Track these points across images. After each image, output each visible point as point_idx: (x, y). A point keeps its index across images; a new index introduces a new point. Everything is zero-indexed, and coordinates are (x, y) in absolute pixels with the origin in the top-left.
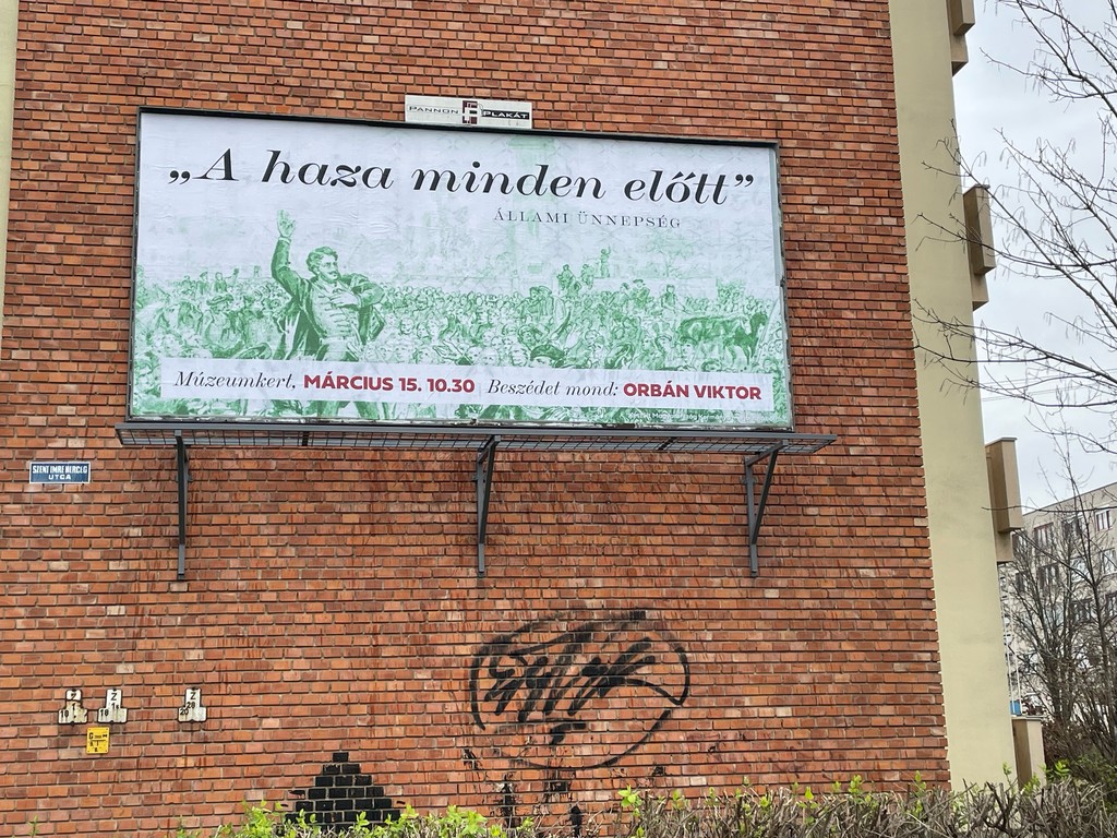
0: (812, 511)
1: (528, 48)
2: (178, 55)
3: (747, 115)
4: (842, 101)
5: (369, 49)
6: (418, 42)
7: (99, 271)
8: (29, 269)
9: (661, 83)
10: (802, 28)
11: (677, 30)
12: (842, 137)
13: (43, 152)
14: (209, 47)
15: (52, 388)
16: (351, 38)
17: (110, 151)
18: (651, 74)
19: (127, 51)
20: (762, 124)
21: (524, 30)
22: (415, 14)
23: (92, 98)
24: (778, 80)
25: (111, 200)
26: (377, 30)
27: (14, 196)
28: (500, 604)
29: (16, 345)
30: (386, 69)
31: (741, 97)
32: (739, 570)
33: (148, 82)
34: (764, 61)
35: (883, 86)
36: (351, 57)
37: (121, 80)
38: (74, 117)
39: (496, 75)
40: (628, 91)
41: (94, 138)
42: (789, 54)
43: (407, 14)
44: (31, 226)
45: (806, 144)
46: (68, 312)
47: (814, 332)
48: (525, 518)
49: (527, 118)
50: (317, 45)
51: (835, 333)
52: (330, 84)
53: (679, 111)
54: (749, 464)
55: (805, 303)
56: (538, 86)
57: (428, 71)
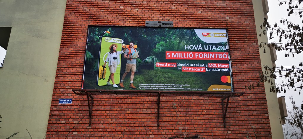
0: (239, 112)
1: (170, 10)
2: (97, 14)
3: (220, 22)
4: (242, 18)
5: (137, 11)
6: (147, 9)
7: (77, 58)
8: (63, 58)
9: (200, 16)
10: (232, 3)
11: (203, 5)
12: (242, 26)
13: (68, 34)
14: (103, 12)
15: (66, 83)
16: (133, 9)
17: (82, 33)
18: (198, 14)
19: (87, 14)
20: (223, 24)
21: (170, 6)
22: (147, 4)
23: (79, 23)
24: (226, 14)
25: (81, 43)
26: (138, 7)
27: (62, 43)
28: (163, 133)
29: (59, 73)
30: (140, 15)
31: (218, 18)
32: (221, 126)
33: (91, 19)
34: (223, 10)
35: (251, 15)
36: (133, 13)
37: (85, 19)
38: (75, 27)
39: (163, 15)
40: (193, 17)
41: (79, 31)
42: (229, 9)
43: (145, 4)
44: (64, 49)
45: (234, 28)
46: (70, 66)
47: (237, 69)
48: (169, 113)
49: (172, 25)
50: (126, 11)
51: (243, 69)
52: (128, 18)
53: (204, 21)
54: (223, 100)
55: (235, 62)
56: (173, 17)
57: (149, 15)
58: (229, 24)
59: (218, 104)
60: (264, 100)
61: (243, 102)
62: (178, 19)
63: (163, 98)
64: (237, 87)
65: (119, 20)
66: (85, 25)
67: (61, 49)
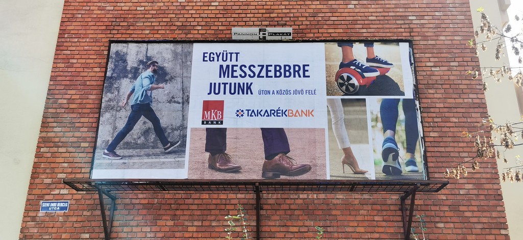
0: (441, 225)
2: (130, 16)
3: (395, 26)
4: (443, 17)
5: (214, 8)
6: (236, 4)
7: (85, 111)
9: (351, 14)
12: (444, 34)
13: (67, 60)
14: (143, 12)
15: (57, 165)
16: (206, 4)
17: (96, 58)
18: (346, 11)
19: (108, 16)
20: (403, 30)
23: (90, 36)
24: (409, 10)
27: (53, 78)
29: (43, 145)
30: (221, 16)
31: (391, 18)
33: (116, 28)
35: (465, 9)
36: (206, 12)
37: (104, 28)
38: (82, 44)
40: (335, 18)
41: (89, 52)
44: (57, 92)
47: (435, 129)
48: (282, 229)
49: (290, 35)
50: (191, 8)
51: (447, 129)
52: (195, 24)
53: (361, 26)
54: (403, 199)
55: (430, 115)
56: (292, 19)
57: (241, 16)
58: (415, 30)
59: (392, 208)
60: (497, 197)
61: (449, 202)
62: (304, 23)
63: (269, 197)
64: (437, 170)
65: (175, 28)
66: (103, 40)
67: (50, 92)
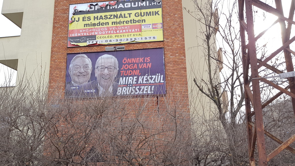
4: (175, 39)
7: (61, 77)
8: (52, 77)
12: (175, 44)
13: (54, 61)
19: (66, 45)
20: (161, 44)
23: (61, 52)
25: (63, 66)
29: (50, 88)
33: (69, 49)
38: (58, 55)
41: (61, 58)
45: (168, 46)
46: (57, 83)
49: (124, 48)
51: (173, 76)
53: (147, 44)
55: (168, 72)
65: (87, 48)
66: (65, 53)
67: (50, 71)
